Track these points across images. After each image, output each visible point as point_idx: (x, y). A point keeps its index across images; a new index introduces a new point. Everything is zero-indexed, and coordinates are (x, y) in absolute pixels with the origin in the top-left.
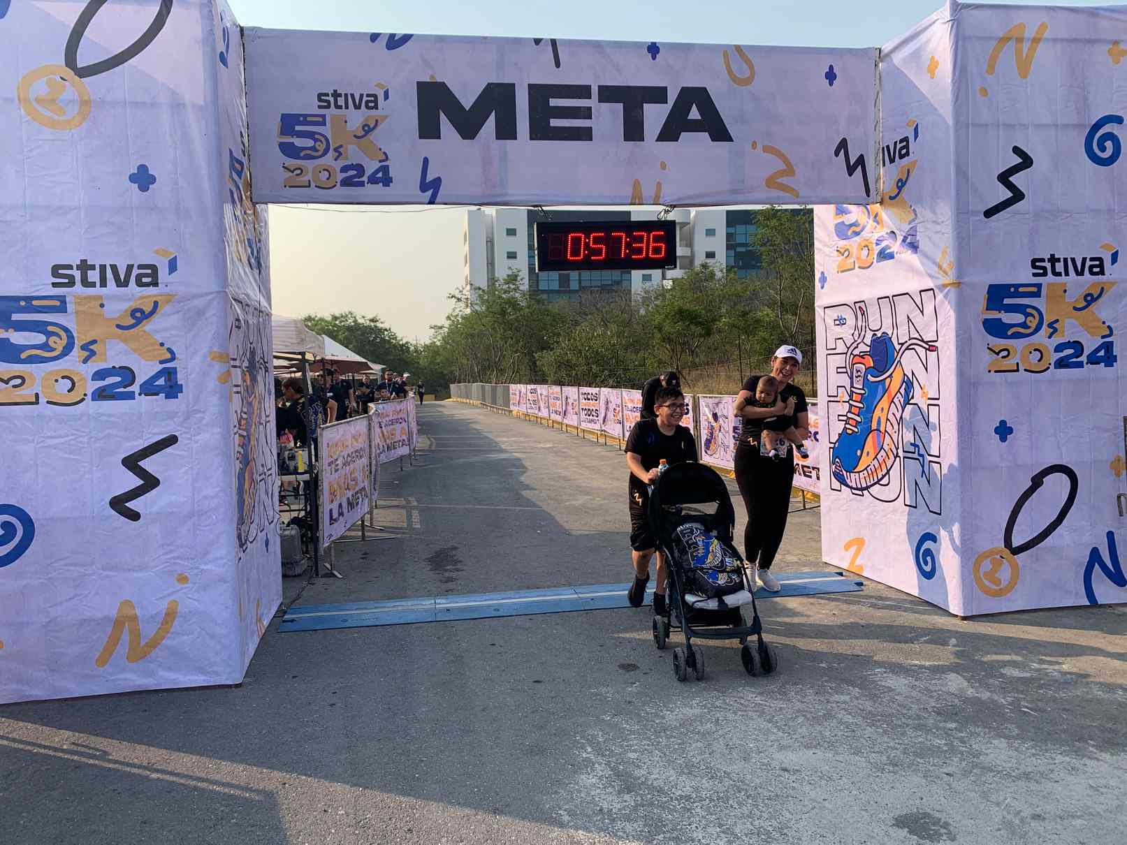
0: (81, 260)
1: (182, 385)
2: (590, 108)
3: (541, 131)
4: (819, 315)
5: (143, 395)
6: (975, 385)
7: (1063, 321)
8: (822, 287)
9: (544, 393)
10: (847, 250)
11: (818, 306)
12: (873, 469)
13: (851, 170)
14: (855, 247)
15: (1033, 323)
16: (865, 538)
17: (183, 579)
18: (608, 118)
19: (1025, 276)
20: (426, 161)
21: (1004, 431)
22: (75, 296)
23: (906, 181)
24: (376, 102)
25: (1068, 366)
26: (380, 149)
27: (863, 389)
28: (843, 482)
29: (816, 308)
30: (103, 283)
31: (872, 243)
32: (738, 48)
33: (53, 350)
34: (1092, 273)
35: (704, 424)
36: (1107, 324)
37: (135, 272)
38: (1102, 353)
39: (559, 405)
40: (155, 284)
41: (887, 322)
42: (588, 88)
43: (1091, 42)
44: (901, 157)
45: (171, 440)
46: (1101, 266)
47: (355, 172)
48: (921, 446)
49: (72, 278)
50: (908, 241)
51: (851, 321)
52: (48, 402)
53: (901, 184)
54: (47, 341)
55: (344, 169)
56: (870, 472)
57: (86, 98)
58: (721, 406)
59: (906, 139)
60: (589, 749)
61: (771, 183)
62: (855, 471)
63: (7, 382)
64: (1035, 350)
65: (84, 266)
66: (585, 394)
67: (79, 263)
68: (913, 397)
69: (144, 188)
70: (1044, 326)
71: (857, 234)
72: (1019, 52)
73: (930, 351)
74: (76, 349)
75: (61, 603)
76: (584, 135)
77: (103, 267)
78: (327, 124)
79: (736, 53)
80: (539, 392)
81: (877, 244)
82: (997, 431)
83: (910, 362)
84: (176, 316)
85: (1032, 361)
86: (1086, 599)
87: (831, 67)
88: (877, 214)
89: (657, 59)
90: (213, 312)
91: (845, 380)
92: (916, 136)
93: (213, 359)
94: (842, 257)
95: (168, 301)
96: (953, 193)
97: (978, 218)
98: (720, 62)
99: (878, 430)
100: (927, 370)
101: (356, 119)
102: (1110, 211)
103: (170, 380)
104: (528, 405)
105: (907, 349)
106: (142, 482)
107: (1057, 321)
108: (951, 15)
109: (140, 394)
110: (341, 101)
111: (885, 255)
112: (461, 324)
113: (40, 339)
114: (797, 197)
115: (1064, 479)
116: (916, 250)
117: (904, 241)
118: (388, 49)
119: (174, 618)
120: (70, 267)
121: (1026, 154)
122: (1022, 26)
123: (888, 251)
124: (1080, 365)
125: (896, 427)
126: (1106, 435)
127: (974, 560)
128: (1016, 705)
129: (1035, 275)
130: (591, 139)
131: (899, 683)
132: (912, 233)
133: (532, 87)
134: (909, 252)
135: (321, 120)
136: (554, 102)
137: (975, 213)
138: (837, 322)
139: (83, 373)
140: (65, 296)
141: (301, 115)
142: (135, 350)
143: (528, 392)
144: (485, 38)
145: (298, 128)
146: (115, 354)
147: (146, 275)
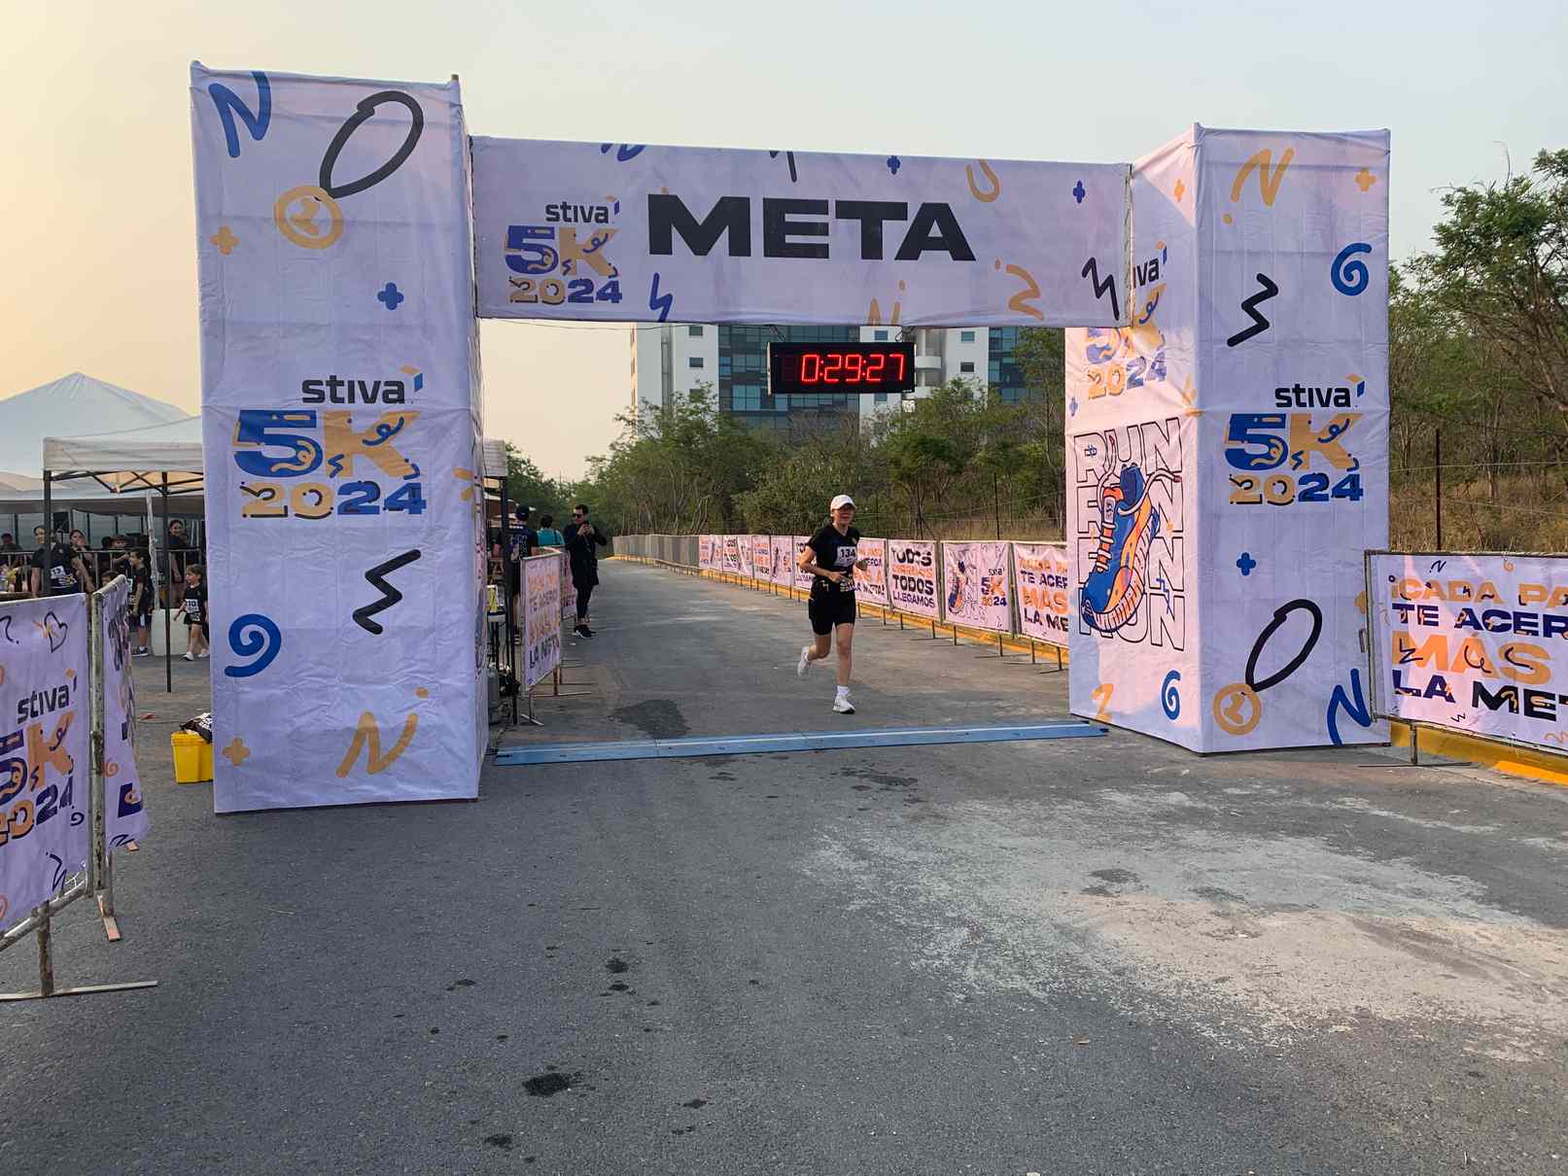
0: (331, 377)
1: (425, 501)
2: (827, 225)
3: (776, 248)
4: (1070, 444)
5: (387, 511)
6: (1218, 516)
7: (1308, 451)
8: (1073, 415)
9: (747, 545)
10: (1098, 375)
11: (1070, 436)
12: (1122, 609)
13: (1099, 292)
14: (1107, 371)
15: (1277, 454)
16: (1115, 684)
17: (422, 693)
18: (845, 235)
19: (1269, 406)
20: (657, 277)
21: (1246, 564)
22: (325, 413)
23: (1155, 306)
24: (606, 214)
25: (1312, 499)
26: (610, 264)
27: (1113, 524)
28: (1092, 623)
29: (1067, 438)
30: (352, 400)
31: (1122, 368)
32: (982, 163)
33: (304, 463)
34: (1337, 404)
35: (948, 576)
36: (1353, 457)
37: (382, 388)
38: (1347, 486)
39: (766, 561)
40: (402, 401)
41: (1136, 451)
42: (827, 201)
43: (1339, 168)
44: (1152, 279)
45: (414, 555)
46: (1347, 397)
47: (583, 288)
48: (1166, 581)
49: (321, 394)
50: (1157, 367)
51: (1101, 451)
52: (297, 515)
53: (1151, 308)
54: (297, 453)
55: (572, 285)
56: (1118, 611)
57: (338, 217)
58: (968, 554)
59: (1155, 261)
60: (826, 837)
61: (1015, 304)
62: (1106, 611)
63: (258, 494)
64: (1279, 482)
65: (334, 383)
66: (802, 544)
67: (328, 379)
68: (1159, 531)
69: (392, 306)
70: (1287, 460)
71: (1108, 358)
72: (1264, 178)
73: (1176, 482)
74: (324, 466)
75: (304, 713)
76: (822, 252)
77: (351, 384)
78: (557, 237)
79: (980, 167)
80: (740, 544)
81: (1128, 370)
82: (1239, 564)
83: (1156, 494)
84: (420, 433)
85: (1275, 492)
86: (1330, 740)
87: (1080, 184)
88: (1126, 340)
89: (897, 174)
90: (456, 432)
91: (1096, 515)
92: (1165, 259)
93: (456, 476)
94: (1093, 383)
95: (413, 418)
96: (1196, 320)
97: (1222, 346)
98: (962, 178)
99: (1126, 566)
100: (1172, 501)
101: (585, 232)
102: (1357, 342)
103: (414, 496)
104: (725, 561)
105: (1154, 480)
106: (385, 596)
107: (1301, 453)
108: (1196, 141)
109: (384, 509)
110: (570, 214)
111: (1135, 382)
112: (628, 455)
113: (290, 452)
114: (1042, 319)
115: (1308, 614)
116: (1164, 378)
117: (1153, 367)
118: (620, 159)
119: (414, 730)
120: (320, 383)
121: (1272, 283)
122: (1268, 152)
123: (1138, 377)
124: (1325, 498)
125: (1143, 562)
126: (1353, 570)
127: (1213, 695)
128: (1226, 812)
129: (1279, 405)
130: (827, 257)
131: (1121, 799)
132: (1160, 359)
133: (769, 203)
134: (1158, 379)
135: (549, 232)
136: (789, 218)
137: (1220, 341)
138: (1088, 453)
139: (331, 486)
140: (315, 412)
141: (530, 228)
142: (380, 466)
143: (725, 545)
144: (719, 150)
145: (525, 241)
146: (361, 469)
147: (393, 392)
